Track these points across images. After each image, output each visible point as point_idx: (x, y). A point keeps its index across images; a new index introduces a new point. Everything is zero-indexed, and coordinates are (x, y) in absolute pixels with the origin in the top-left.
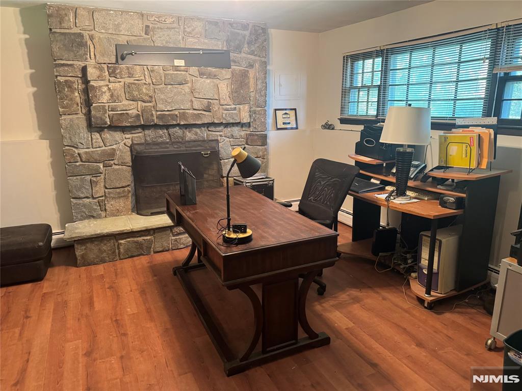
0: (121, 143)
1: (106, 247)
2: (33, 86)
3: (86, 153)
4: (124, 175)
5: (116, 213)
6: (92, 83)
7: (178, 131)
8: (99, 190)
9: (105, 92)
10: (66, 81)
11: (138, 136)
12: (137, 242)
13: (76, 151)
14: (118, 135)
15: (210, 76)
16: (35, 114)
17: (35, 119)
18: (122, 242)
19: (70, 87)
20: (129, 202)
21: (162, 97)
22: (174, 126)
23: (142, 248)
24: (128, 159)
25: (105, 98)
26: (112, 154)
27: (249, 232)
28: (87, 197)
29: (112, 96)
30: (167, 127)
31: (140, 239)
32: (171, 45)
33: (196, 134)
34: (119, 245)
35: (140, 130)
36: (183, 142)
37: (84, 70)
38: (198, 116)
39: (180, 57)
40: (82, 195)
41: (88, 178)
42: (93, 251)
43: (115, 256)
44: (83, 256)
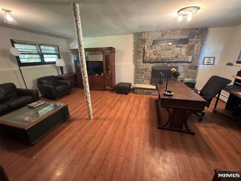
0: (150, 66)
1: (141, 91)
2: (134, 52)
3: (141, 68)
4: (149, 74)
5: (146, 84)
6: (145, 51)
7: (166, 64)
8: (143, 77)
9: (148, 53)
10: (140, 51)
11: (154, 65)
12: (148, 91)
13: (139, 67)
14: (149, 64)
15: (180, 47)
16: (133, 58)
17: (133, 60)
18: (145, 90)
19: (140, 52)
20: (149, 81)
21: (163, 54)
22: (165, 62)
23: (149, 93)
24: (151, 70)
25: (148, 55)
26: (147, 69)
27: (172, 93)
28: (140, 79)
29: (150, 54)
30: (163, 62)
31: (149, 91)
32: (169, 39)
33: (171, 65)
34: (144, 91)
35: (155, 63)
36: (167, 67)
37: (144, 47)
38: (173, 59)
39: (170, 42)
40: (139, 78)
41: (141, 74)
42: (138, 91)
43: (143, 93)
44: (136, 92)
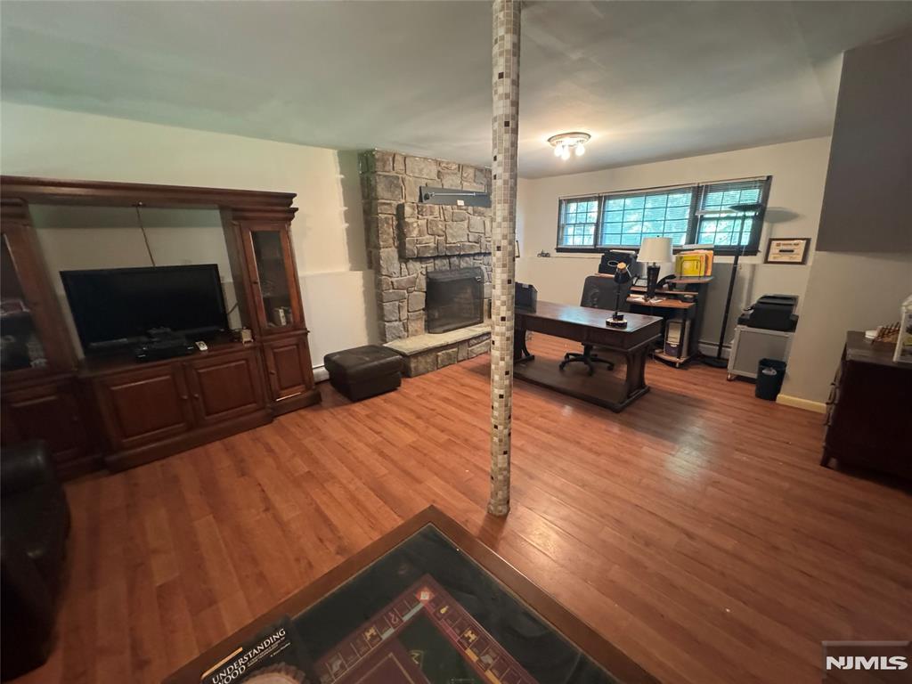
0: (417, 270)
1: (430, 359)
3: (397, 281)
4: (419, 299)
5: (416, 333)
6: (407, 220)
7: (455, 260)
8: (404, 314)
9: (415, 228)
10: (386, 218)
11: (430, 266)
12: (448, 354)
13: (390, 279)
14: (418, 265)
15: (481, 214)
18: (439, 354)
19: (388, 223)
20: (421, 324)
21: (451, 231)
22: (454, 256)
23: (450, 359)
24: (424, 286)
25: (415, 233)
26: (413, 282)
28: (396, 321)
29: (419, 231)
30: (449, 257)
31: (450, 351)
32: (454, 188)
33: (467, 263)
34: (437, 356)
35: (432, 260)
36: (459, 269)
37: (400, 208)
38: (471, 247)
39: (461, 198)
40: (394, 319)
41: (397, 303)
42: (422, 363)
43: (436, 366)
44: (416, 368)
